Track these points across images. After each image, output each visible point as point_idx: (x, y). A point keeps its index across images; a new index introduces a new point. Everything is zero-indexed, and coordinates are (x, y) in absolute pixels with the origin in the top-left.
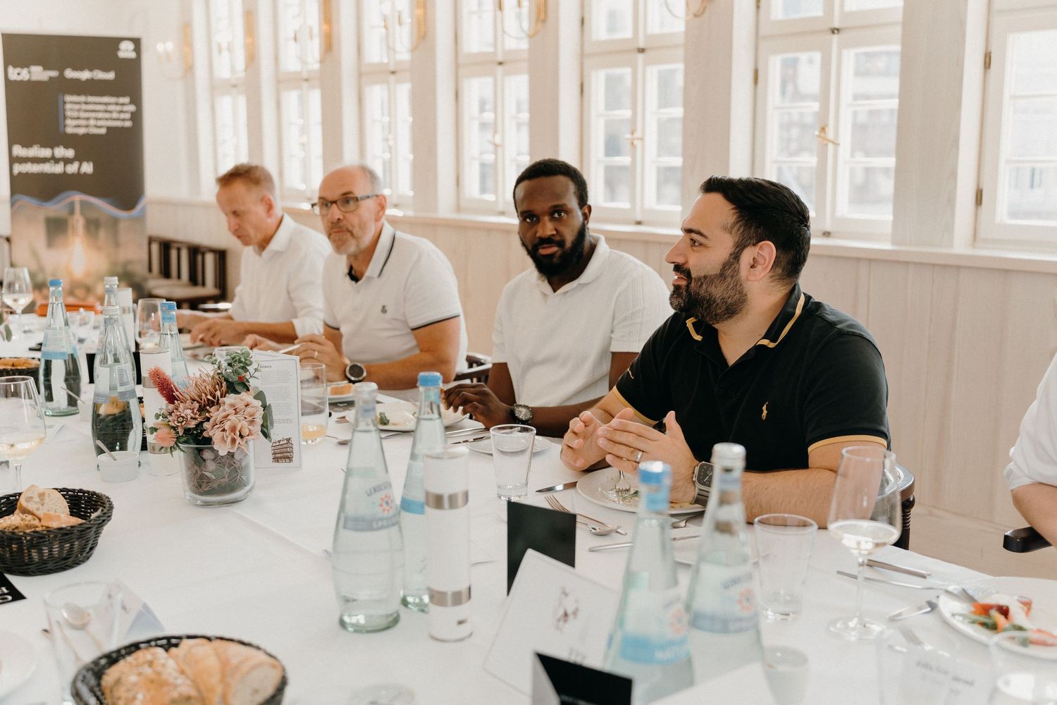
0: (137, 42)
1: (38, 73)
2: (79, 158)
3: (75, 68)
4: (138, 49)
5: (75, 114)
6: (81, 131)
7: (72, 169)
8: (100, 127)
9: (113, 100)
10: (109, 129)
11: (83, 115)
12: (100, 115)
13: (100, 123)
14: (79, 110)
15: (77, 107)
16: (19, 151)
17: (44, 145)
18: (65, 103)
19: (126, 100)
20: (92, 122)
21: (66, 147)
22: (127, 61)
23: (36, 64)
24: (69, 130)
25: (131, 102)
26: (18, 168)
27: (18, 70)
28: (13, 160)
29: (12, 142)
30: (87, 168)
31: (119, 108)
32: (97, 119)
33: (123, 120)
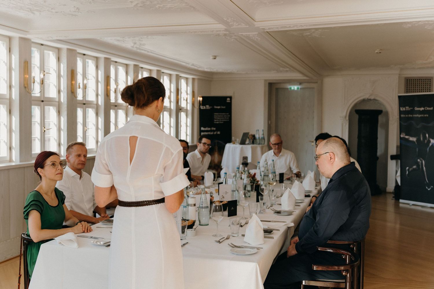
0: (231, 98)
1: (208, 107)
2: (217, 130)
3: (216, 106)
4: (231, 100)
5: (216, 118)
6: (218, 122)
7: (215, 133)
8: (221, 121)
9: (225, 114)
10: (224, 122)
11: (218, 118)
12: (222, 118)
13: (222, 120)
14: (217, 117)
15: (216, 116)
16: (202, 129)
17: (209, 127)
18: (214, 115)
19: (228, 114)
20: (220, 120)
21: (214, 128)
22: (228, 103)
23: (207, 105)
24: (215, 122)
25: (229, 114)
26: (202, 134)
27: (203, 106)
28: (201, 131)
29: (200, 127)
30: (219, 133)
31: (226, 116)
32: (221, 119)
33: (227, 119)
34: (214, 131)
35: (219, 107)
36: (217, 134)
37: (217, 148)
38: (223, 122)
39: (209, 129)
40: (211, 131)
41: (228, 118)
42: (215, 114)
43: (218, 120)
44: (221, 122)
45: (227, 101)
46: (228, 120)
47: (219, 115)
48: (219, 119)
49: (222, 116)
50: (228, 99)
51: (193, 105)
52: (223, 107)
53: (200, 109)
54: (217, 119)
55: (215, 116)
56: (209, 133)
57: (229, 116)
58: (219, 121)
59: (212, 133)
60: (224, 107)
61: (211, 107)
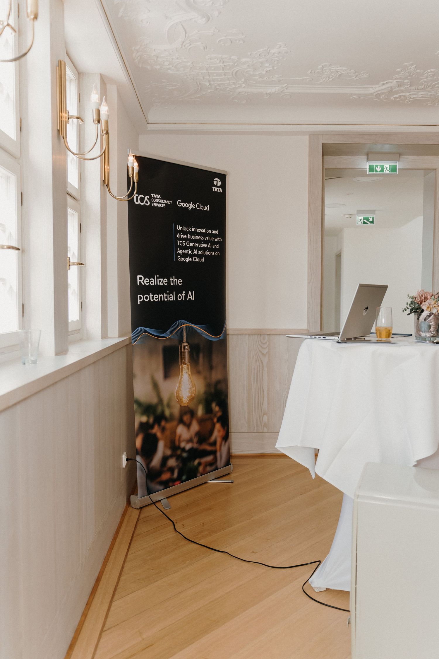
34: (178, 290)
35: (191, 206)
36: (186, 301)
37: (185, 350)
38: (202, 260)
39: (164, 282)
40: (168, 289)
41: (217, 246)
42: (180, 228)
43: (188, 252)
44: (198, 260)
45: (215, 189)
46: (218, 254)
47: (192, 233)
48: (192, 248)
49: (201, 238)
50: (217, 182)
51: (105, 183)
52: (201, 207)
53: (131, 202)
54: (185, 248)
55: (179, 236)
56: (164, 297)
57: (219, 239)
58: (191, 256)
59: (172, 298)
60: (207, 208)
61: (168, 202)
